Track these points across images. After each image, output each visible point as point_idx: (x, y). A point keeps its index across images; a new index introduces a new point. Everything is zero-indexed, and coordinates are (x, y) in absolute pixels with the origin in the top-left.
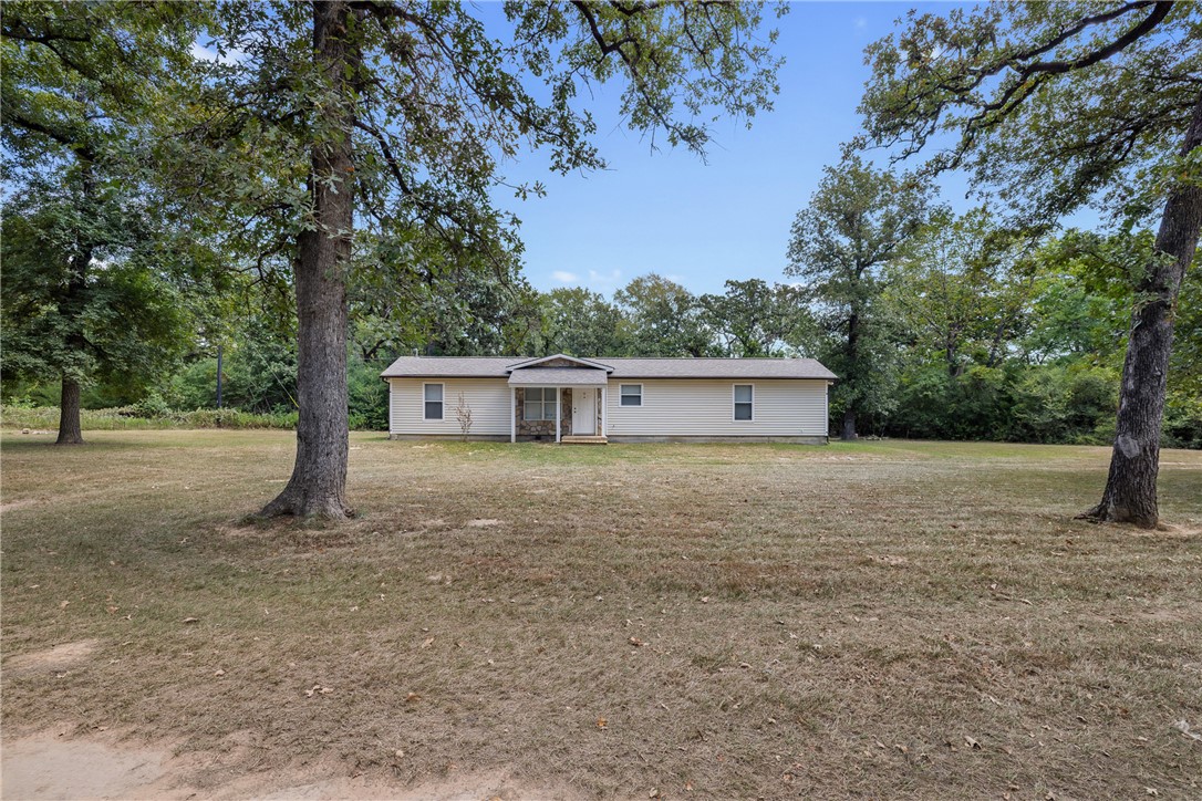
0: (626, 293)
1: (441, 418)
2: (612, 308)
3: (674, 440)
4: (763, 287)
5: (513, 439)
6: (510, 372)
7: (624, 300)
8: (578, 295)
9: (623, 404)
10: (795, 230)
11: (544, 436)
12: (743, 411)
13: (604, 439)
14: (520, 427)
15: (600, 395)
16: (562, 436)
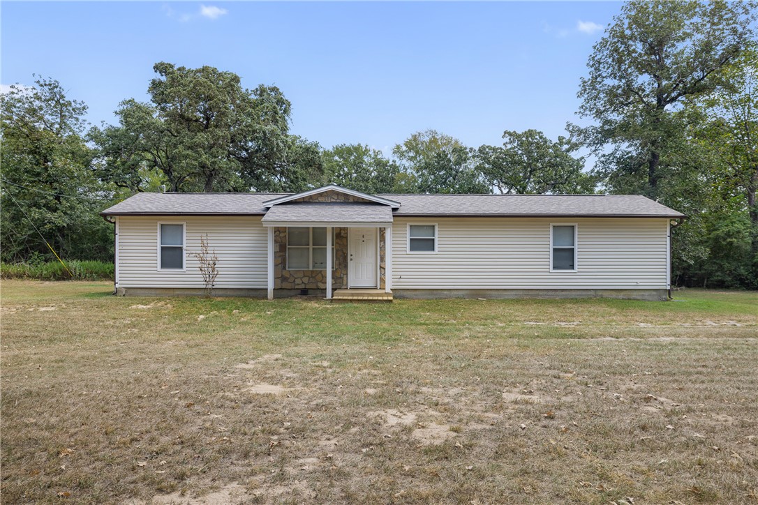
0: (404, 148)
1: (181, 267)
2: (391, 163)
3: (477, 295)
4: (541, 137)
5: (270, 294)
6: (268, 209)
7: (402, 155)
8: (359, 151)
9: (412, 249)
10: (591, 63)
11: (311, 291)
12: (564, 258)
13: (387, 294)
14: (280, 277)
15: (383, 239)
16: (334, 290)
